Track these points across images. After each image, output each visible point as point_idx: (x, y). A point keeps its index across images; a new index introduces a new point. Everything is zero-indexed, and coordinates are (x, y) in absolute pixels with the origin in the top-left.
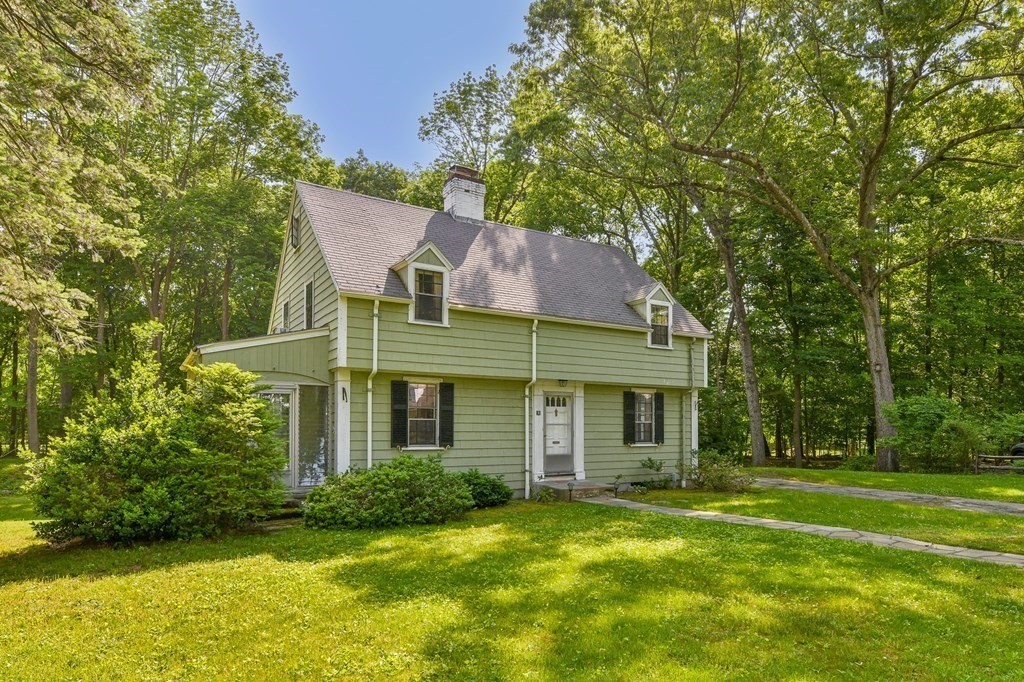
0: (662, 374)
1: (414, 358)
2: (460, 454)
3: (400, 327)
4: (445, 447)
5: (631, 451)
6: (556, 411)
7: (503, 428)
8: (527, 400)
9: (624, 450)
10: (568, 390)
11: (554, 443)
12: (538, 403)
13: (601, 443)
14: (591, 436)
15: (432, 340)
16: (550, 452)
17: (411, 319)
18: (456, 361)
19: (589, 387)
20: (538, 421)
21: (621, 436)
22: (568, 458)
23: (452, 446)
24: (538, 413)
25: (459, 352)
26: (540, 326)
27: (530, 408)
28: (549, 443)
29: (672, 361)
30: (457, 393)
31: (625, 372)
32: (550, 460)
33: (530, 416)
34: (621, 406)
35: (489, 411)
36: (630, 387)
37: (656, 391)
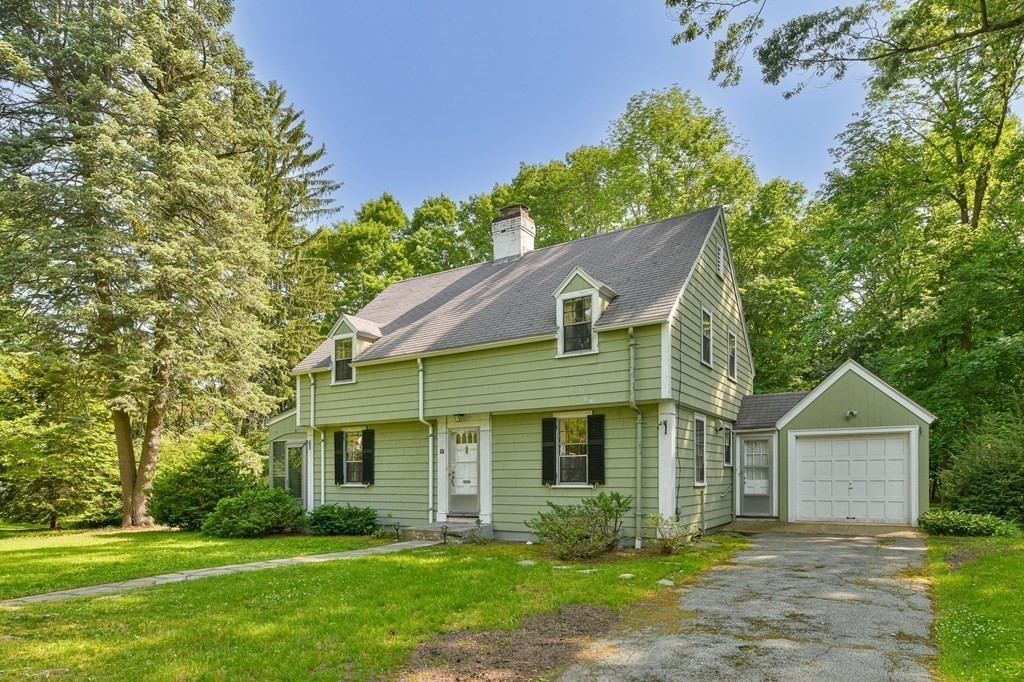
0: (581, 390)
1: (336, 413)
2: (379, 490)
3: (328, 390)
4: (368, 484)
5: (553, 493)
6: (467, 448)
7: (412, 467)
8: (431, 439)
9: (544, 491)
10: (472, 424)
11: (464, 482)
12: (442, 441)
13: (512, 483)
14: (501, 474)
15: (346, 396)
16: (461, 492)
17: (333, 383)
18: (363, 410)
19: (496, 419)
20: (442, 460)
21: (539, 474)
22: (474, 499)
23: (372, 483)
24: (442, 452)
25: (364, 402)
26: (428, 363)
27: (434, 447)
28: (459, 482)
29: (600, 368)
30: (376, 438)
31: (525, 395)
32: (455, 499)
33: (434, 455)
34: (539, 438)
35: (400, 452)
36: (552, 412)
37: (590, 413)
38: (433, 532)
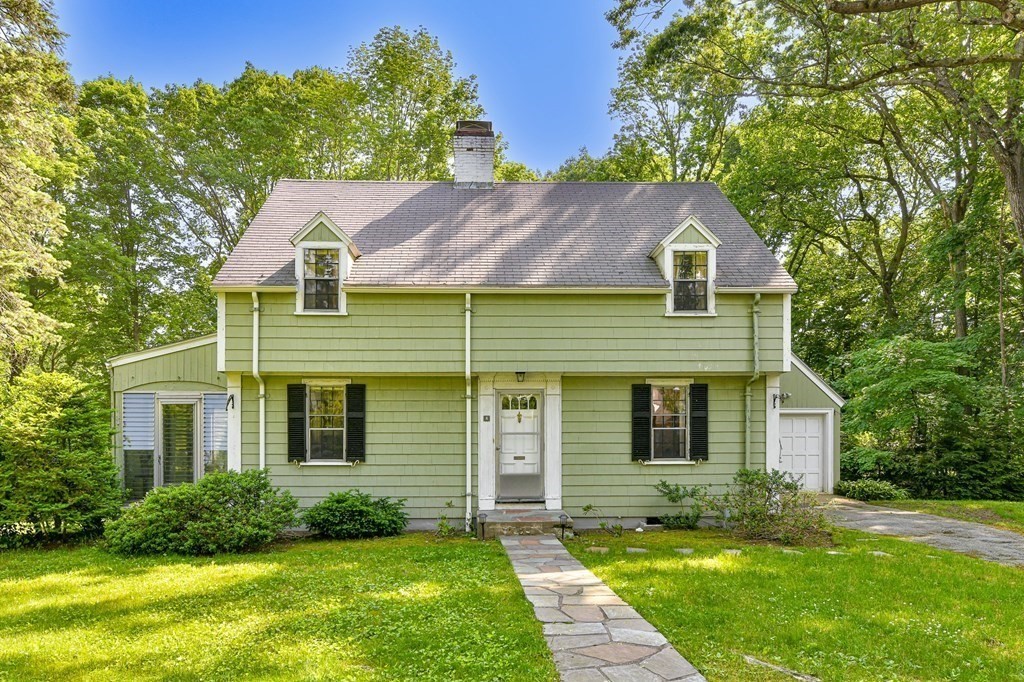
0: (695, 355)
1: (304, 356)
2: (375, 471)
3: (286, 321)
4: (353, 461)
5: (645, 471)
6: (519, 415)
7: (434, 439)
8: (469, 401)
9: (634, 469)
10: (531, 386)
11: (516, 458)
12: (487, 404)
13: (591, 459)
14: (575, 448)
15: (327, 333)
16: (509, 470)
17: (299, 309)
18: (359, 356)
19: (569, 381)
20: (486, 431)
21: (628, 449)
22: (536, 479)
23: (364, 461)
24: (487, 419)
25: (361, 344)
26: (477, 302)
27: (474, 412)
28: (508, 458)
29: (716, 333)
30: (370, 396)
31: (623, 355)
32: (505, 481)
33: (474, 423)
34: (628, 407)
35: (415, 417)
36: (644, 378)
37: (692, 381)
38: (530, 524)
